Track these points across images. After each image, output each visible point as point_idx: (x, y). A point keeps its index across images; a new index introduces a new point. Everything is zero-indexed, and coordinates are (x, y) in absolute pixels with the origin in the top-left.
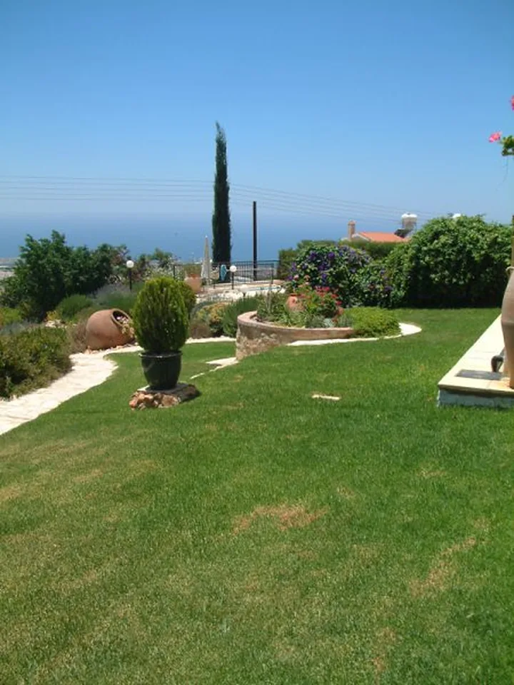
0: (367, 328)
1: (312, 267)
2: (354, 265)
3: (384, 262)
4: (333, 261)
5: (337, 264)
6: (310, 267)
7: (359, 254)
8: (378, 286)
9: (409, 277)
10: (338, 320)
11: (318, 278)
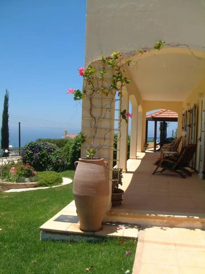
0: (44, 183)
1: (30, 152)
2: (50, 151)
3: (62, 149)
4: (40, 149)
5: (42, 150)
6: (29, 152)
7: (52, 146)
8: (59, 160)
9: (72, 156)
10: (31, 179)
11: (33, 157)
